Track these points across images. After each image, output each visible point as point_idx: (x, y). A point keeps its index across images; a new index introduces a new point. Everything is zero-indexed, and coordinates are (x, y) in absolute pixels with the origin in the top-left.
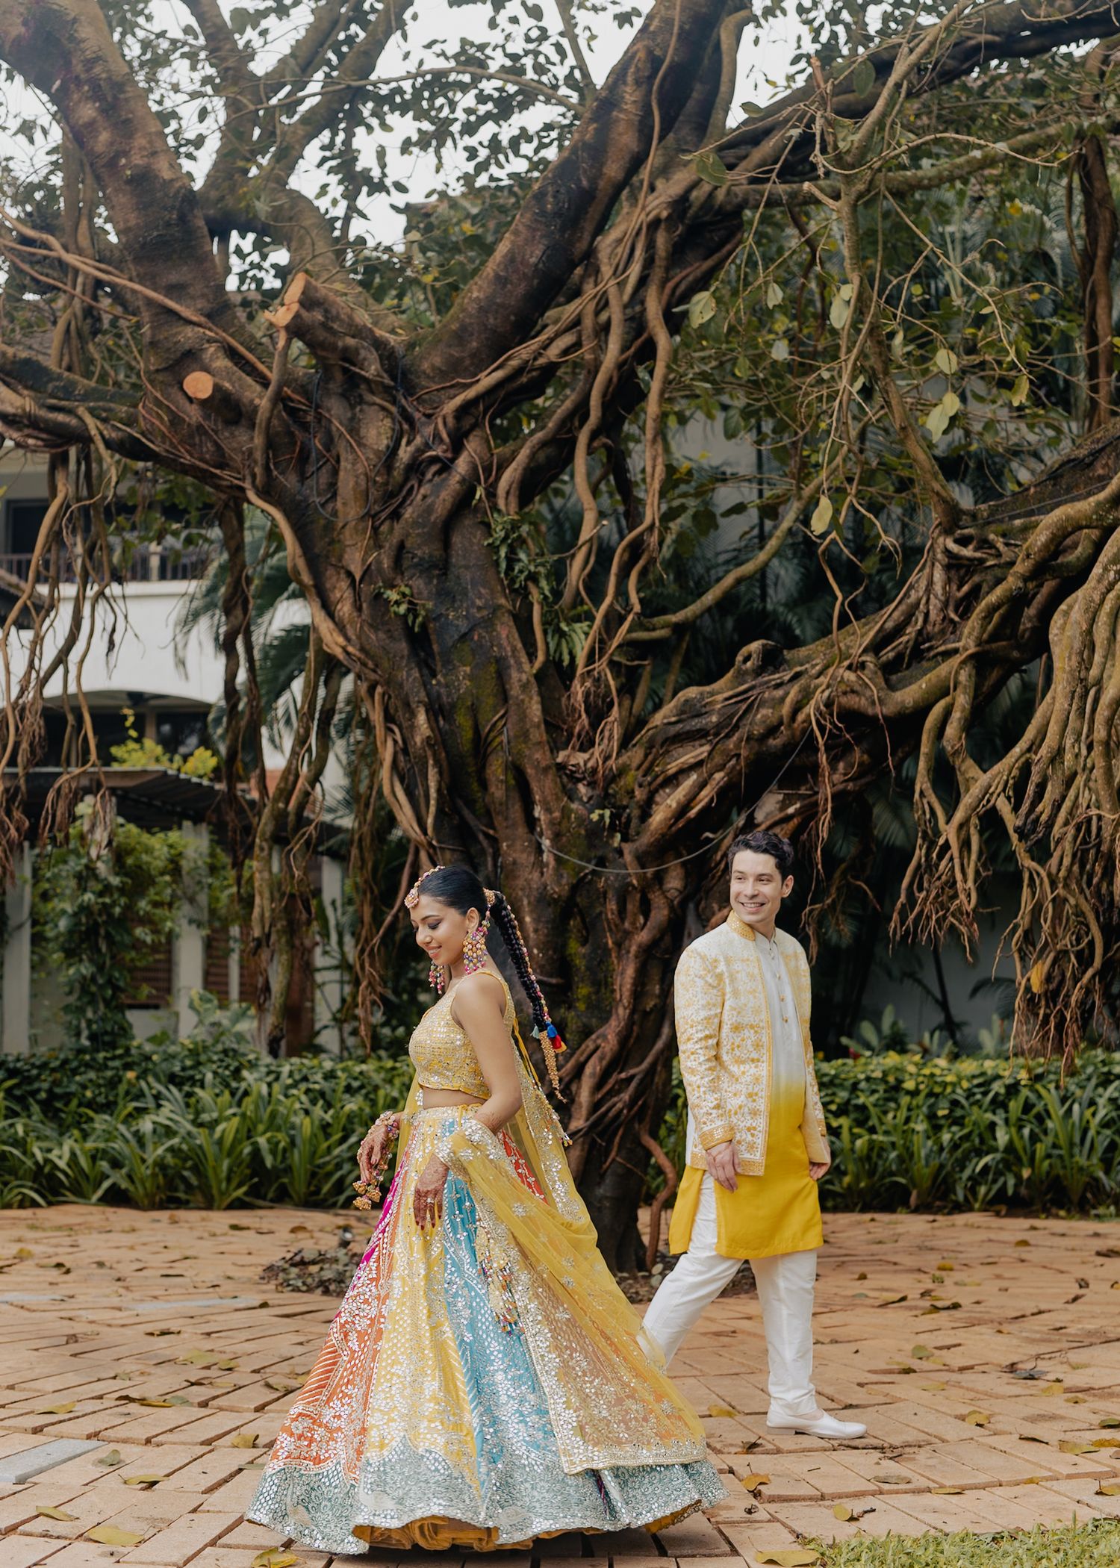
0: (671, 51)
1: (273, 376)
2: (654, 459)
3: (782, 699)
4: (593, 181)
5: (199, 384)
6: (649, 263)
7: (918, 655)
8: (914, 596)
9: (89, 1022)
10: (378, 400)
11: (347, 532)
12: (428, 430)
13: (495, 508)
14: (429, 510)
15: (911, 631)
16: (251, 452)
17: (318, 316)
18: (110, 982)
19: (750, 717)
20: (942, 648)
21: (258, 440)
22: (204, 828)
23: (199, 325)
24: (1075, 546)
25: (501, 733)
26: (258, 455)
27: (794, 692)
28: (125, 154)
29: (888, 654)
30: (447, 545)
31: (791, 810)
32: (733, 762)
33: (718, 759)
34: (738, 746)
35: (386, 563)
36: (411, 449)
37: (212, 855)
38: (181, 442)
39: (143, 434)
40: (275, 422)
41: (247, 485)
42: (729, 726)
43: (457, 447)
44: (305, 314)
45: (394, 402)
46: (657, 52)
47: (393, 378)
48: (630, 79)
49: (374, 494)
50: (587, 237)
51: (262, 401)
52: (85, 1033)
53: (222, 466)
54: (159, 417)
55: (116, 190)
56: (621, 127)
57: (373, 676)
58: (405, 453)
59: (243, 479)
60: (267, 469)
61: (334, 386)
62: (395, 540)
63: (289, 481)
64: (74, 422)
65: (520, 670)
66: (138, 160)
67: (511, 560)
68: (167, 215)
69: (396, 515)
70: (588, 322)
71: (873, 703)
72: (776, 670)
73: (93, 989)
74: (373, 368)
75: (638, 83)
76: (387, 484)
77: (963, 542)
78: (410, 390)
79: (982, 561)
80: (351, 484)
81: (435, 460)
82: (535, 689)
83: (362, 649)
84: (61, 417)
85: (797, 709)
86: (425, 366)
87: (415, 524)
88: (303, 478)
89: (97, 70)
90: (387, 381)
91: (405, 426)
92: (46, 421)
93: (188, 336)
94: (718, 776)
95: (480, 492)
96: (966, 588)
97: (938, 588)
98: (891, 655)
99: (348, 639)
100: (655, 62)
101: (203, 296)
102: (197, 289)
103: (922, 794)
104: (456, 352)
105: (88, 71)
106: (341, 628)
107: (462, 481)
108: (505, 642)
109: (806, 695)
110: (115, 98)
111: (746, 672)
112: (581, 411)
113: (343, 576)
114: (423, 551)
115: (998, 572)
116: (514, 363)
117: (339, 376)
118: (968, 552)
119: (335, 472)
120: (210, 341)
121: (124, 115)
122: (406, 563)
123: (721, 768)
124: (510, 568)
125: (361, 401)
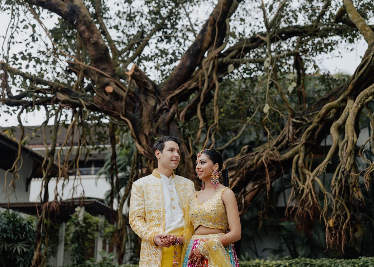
0: (218, 19)
1: (127, 90)
2: (216, 109)
3: (254, 159)
4: (201, 47)
5: (109, 89)
6: (213, 67)
7: (287, 147)
8: (285, 133)
9: (76, 258)
10: (152, 95)
11: (145, 125)
12: (164, 103)
13: (179, 120)
14: (164, 119)
15: (285, 142)
16: (121, 106)
17: (138, 73)
18: (82, 249)
19: (245, 164)
20: (293, 145)
21: (123, 103)
22: (103, 216)
23: (109, 78)
24: (330, 115)
25: (183, 170)
26: (123, 107)
27: (256, 157)
28: (92, 38)
29: (279, 147)
30: (169, 128)
31: (256, 187)
32: (241, 175)
33: (238, 174)
34: (243, 170)
35: (154, 131)
36: (160, 106)
37: (105, 222)
38: (105, 105)
39: (95, 103)
40: (127, 100)
41: (121, 114)
42: (240, 166)
43: (170, 107)
44: (135, 73)
45: (156, 96)
46: (215, 19)
47: (155, 90)
48: (209, 25)
49: (151, 116)
50: (199, 60)
51: (124, 94)
52: (75, 260)
53: (115, 110)
54: (99, 99)
55: (90, 46)
56: (207, 35)
57: (151, 158)
58: (158, 107)
59: (120, 113)
60: (125, 110)
61: (142, 91)
62: (157, 126)
63: (131, 113)
64: (78, 102)
65: (187, 155)
66: (95, 39)
67: (184, 131)
68: (101, 52)
69: (156, 121)
70: (200, 79)
71: (277, 158)
72: (251, 152)
73: (78, 250)
74: (151, 88)
75: (211, 25)
76: (154, 114)
77: (297, 119)
78: (159, 94)
79: (302, 123)
80: (146, 113)
81: (165, 109)
82: (191, 160)
83: (149, 152)
84: (75, 101)
85: (258, 161)
86: (162, 89)
87: (161, 122)
88: (134, 113)
89: (85, 18)
90: (154, 91)
91: (158, 102)
92: (71, 102)
93: (106, 80)
94: (238, 178)
95: (176, 116)
96: (298, 131)
97: (291, 130)
98: (280, 147)
99: (145, 150)
100: (215, 21)
101: (110, 71)
102: (109, 70)
103: (294, 178)
104: (169, 86)
105: (83, 18)
106: (143, 147)
107: (172, 113)
108: (183, 149)
109: (260, 157)
110: (89, 25)
111: (244, 153)
112: (198, 99)
113: (144, 135)
114: (164, 129)
115: (307, 125)
116: (183, 88)
117: (143, 89)
118: (298, 121)
119: (142, 111)
120: (112, 81)
121: (91, 29)
122: (159, 131)
123: (238, 176)
124: (184, 133)
125: (148, 95)
